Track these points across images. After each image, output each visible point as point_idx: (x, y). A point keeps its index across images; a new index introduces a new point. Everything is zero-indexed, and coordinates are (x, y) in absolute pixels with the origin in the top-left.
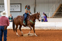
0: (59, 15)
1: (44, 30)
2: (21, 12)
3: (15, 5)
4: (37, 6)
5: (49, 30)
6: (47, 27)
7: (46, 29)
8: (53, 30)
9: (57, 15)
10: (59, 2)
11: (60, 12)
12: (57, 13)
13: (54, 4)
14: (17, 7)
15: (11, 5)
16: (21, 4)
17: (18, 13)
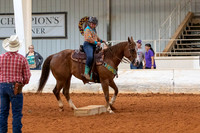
0: (185, 47)
1: (137, 95)
2: (66, 37)
3: (49, 16)
4: (117, 18)
5: (153, 95)
6: (147, 87)
7: (146, 92)
8: (165, 95)
9: (180, 47)
10: (185, 7)
11: (187, 37)
12: (179, 42)
13: (170, 11)
14: (53, 24)
15: (34, 16)
16: (66, 13)
17: (59, 40)
